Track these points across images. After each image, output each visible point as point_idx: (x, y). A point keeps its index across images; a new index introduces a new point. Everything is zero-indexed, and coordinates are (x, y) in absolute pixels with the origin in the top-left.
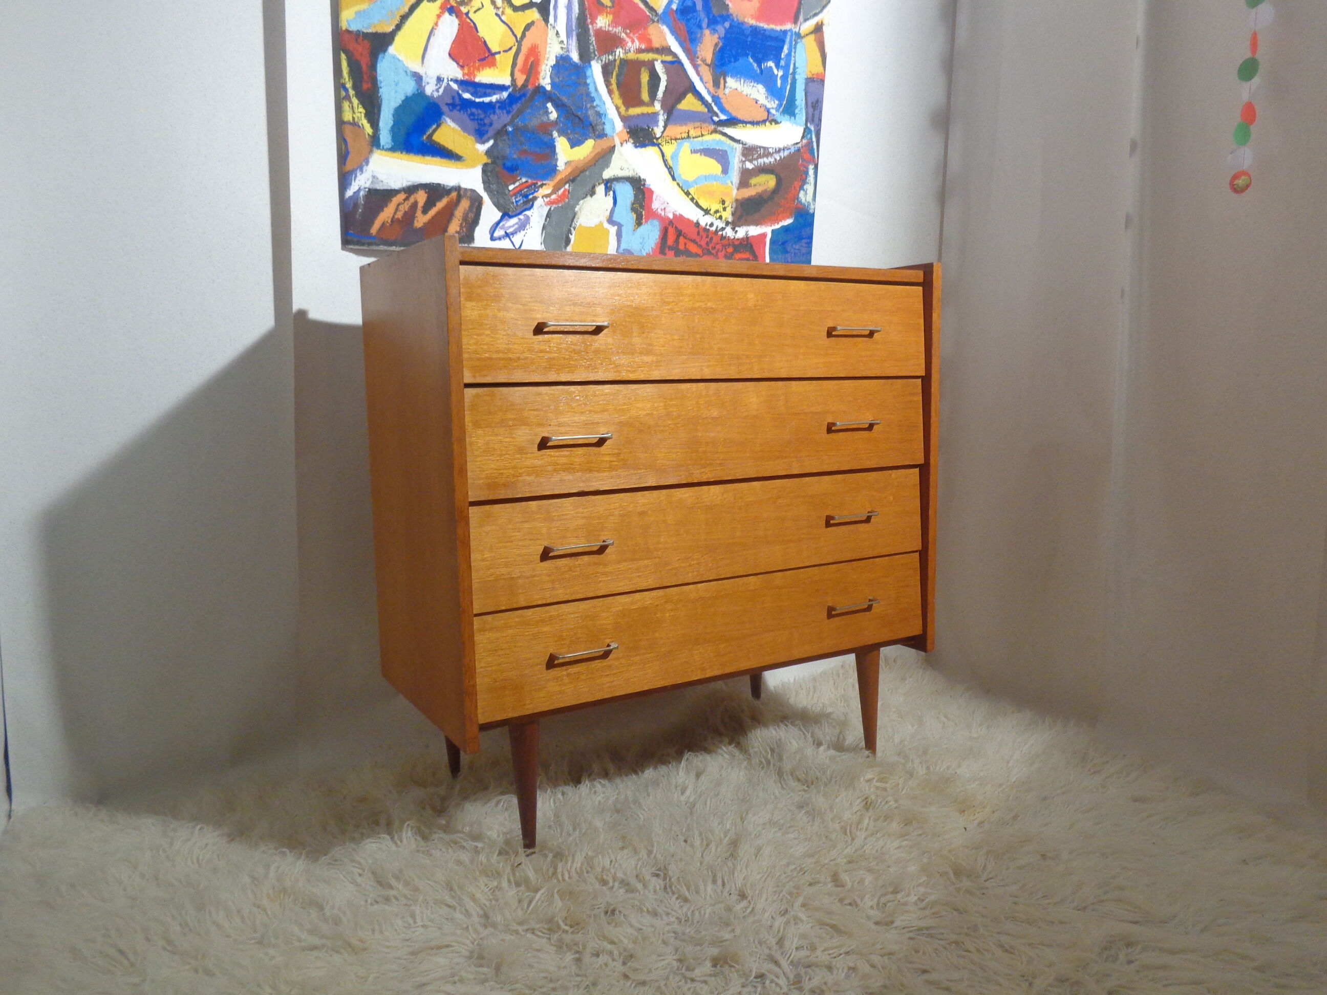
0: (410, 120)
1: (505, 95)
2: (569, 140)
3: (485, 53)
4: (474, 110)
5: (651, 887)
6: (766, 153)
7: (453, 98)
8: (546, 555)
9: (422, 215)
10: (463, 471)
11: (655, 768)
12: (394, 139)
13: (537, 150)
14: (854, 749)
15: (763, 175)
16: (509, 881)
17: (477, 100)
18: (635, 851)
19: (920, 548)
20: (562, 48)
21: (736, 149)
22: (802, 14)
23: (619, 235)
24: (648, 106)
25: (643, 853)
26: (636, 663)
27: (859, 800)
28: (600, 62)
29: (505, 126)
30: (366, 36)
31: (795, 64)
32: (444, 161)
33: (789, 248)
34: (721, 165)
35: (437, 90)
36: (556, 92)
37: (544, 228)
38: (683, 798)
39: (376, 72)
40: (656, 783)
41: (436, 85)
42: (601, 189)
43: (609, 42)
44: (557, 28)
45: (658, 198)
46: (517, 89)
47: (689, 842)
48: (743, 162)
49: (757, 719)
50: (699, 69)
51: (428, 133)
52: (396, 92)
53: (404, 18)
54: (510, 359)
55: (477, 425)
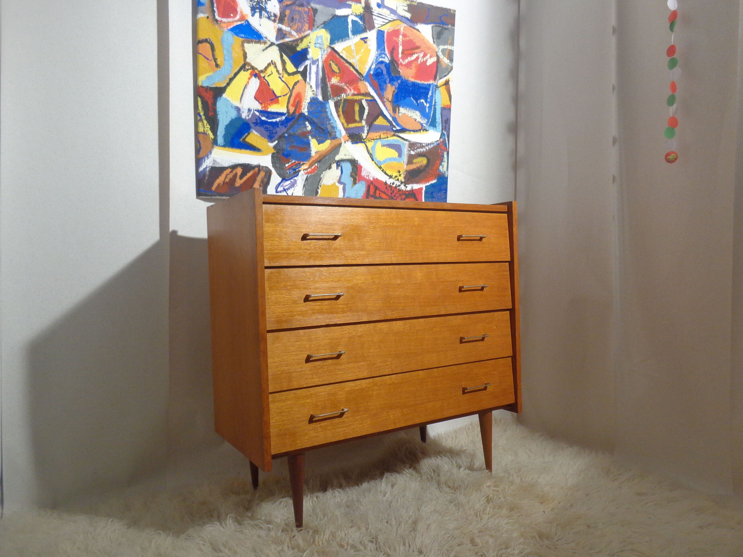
0: (233, 131)
1: (284, 118)
2: (317, 140)
3: (273, 97)
4: (267, 126)
5: (368, 548)
6: (421, 146)
7: (256, 120)
8: (308, 360)
9: (239, 180)
10: (264, 313)
11: (368, 482)
12: (225, 140)
13: (301, 146)
14: (480, 469)
15: (420, 158)
16: (288, 547)
17: (269, 121)
18: (359, 528)
19: (512, 355)
20: (313, 94)
21: (405, 144)
22: (438, 75)
23: (344, 190)
24: (359, 123)
25: (363, 529)
26: (358, 420)
27: (484, 498)
28: (333, 100)
29: (284, 133)
30: (211, 89)
31: (435, 100)
32: (251, 152)
33: (435, 195)
34: (398, 152)
35: (248, 116)
36: (310, 116)
37: (304, 186)
38: (385, 499)
39: (216, 106)
40: (369, 491)
41: (248, 113)
42: (334, 166)
43: (338, 90)
44: (311, 84)
45: (365, 170)
46: (290, 115)
47: (389, 522)
48: (409, 151)
49: (425, 454)
50: (385, 103)
51: (243, 137)
52: (227, 117)
53: (231, 80)
54: (289, 253)
55: (271, 288)
